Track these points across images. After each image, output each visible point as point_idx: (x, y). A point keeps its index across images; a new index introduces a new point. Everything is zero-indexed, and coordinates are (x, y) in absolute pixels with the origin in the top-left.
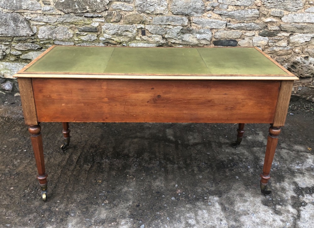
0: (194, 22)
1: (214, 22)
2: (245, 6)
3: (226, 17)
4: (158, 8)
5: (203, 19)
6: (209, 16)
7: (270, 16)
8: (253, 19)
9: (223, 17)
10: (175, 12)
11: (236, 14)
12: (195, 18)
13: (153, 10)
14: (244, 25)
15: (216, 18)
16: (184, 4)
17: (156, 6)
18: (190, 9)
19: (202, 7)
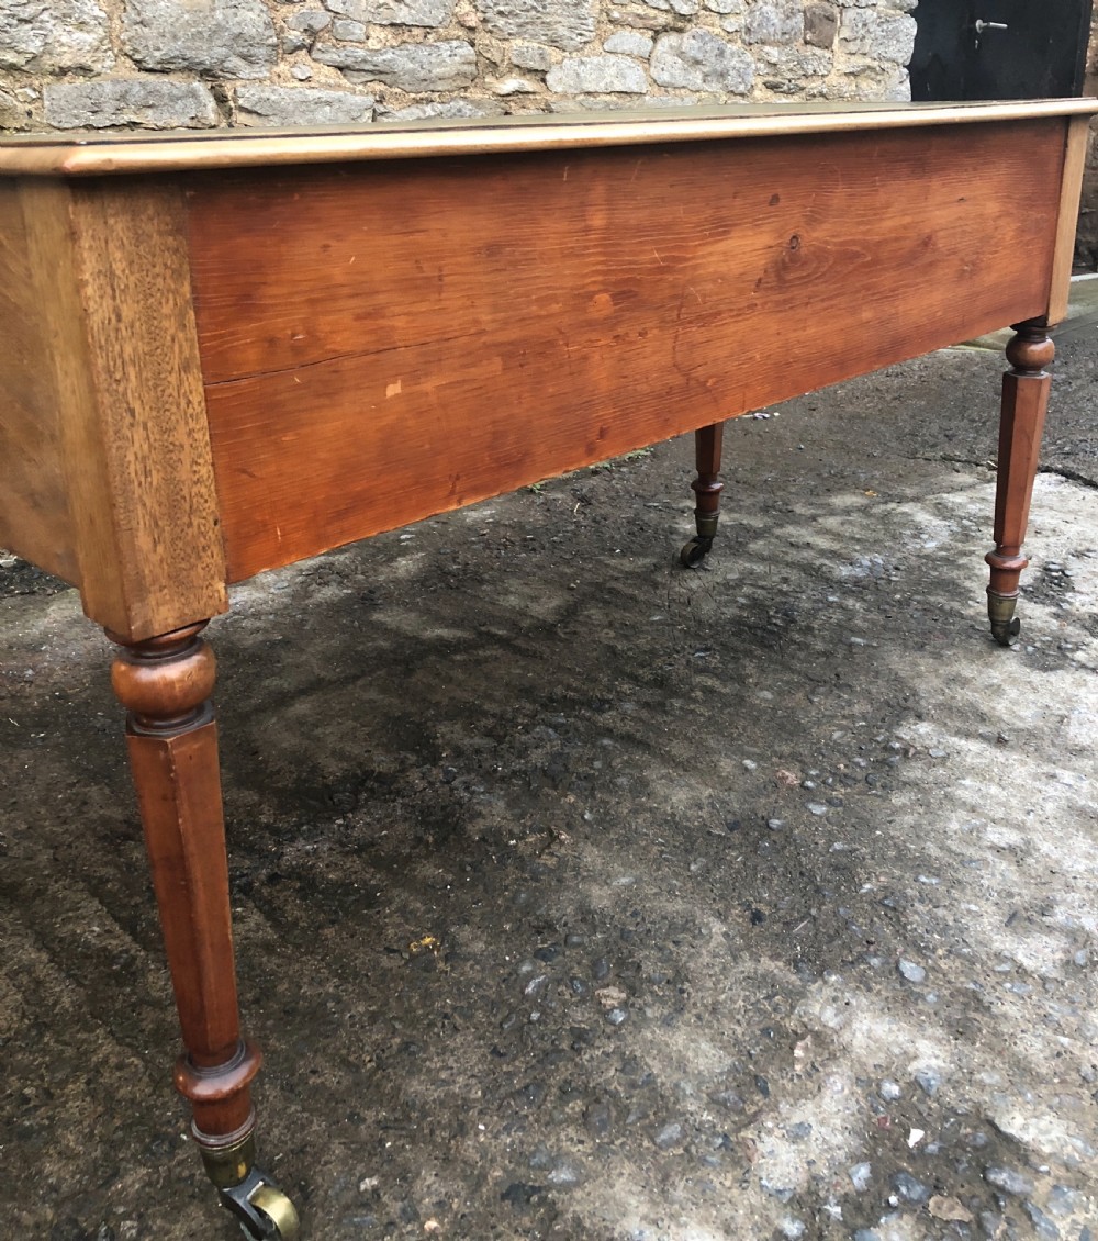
0: (246, 105)
1: (328, 103)
2: (428, 28)
3: (364, 79)
4: (60, 33)
5: (281, 91)
6: (303, 73)
7: (510, 72)
8: (459, 83)
9: (355, 80)
10: (152, 57)
11: (402, 61)
12: (244, 86)
13: (35, 46)
14: (433, 110)
15: (332, 82)
16: (186, 17)
17: (49, 26)
18: (219, 42)
19: (267, 33)
